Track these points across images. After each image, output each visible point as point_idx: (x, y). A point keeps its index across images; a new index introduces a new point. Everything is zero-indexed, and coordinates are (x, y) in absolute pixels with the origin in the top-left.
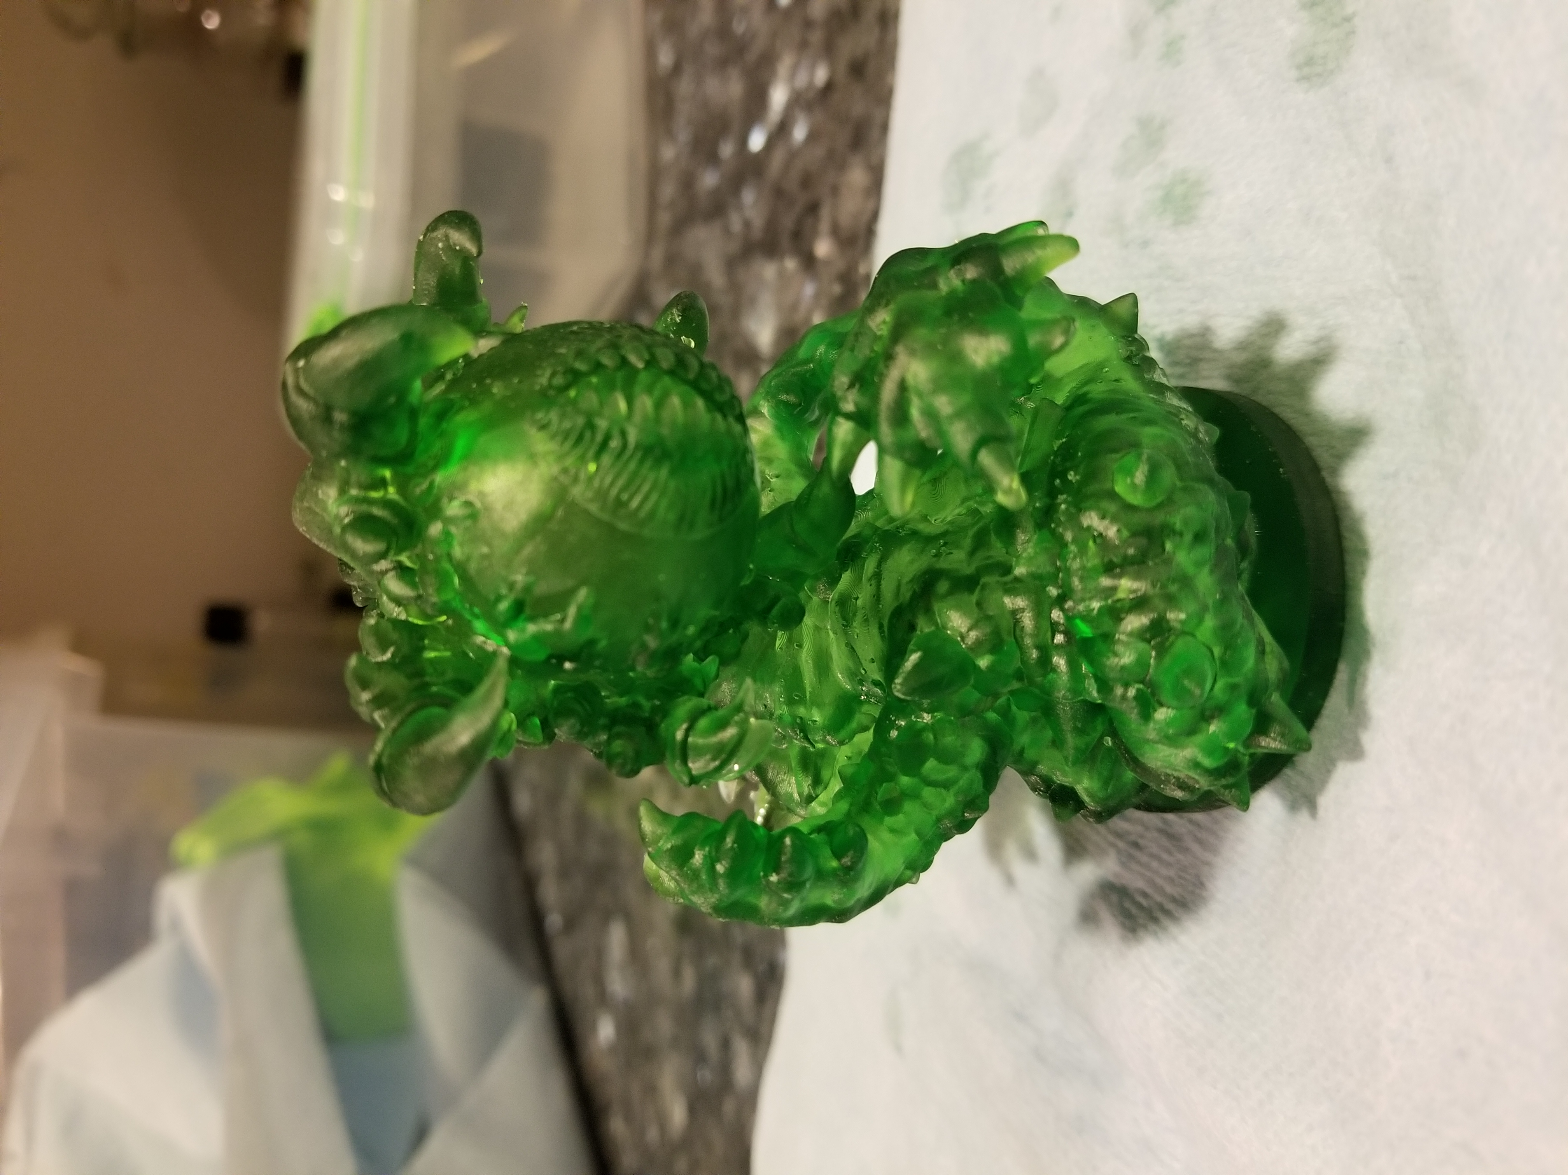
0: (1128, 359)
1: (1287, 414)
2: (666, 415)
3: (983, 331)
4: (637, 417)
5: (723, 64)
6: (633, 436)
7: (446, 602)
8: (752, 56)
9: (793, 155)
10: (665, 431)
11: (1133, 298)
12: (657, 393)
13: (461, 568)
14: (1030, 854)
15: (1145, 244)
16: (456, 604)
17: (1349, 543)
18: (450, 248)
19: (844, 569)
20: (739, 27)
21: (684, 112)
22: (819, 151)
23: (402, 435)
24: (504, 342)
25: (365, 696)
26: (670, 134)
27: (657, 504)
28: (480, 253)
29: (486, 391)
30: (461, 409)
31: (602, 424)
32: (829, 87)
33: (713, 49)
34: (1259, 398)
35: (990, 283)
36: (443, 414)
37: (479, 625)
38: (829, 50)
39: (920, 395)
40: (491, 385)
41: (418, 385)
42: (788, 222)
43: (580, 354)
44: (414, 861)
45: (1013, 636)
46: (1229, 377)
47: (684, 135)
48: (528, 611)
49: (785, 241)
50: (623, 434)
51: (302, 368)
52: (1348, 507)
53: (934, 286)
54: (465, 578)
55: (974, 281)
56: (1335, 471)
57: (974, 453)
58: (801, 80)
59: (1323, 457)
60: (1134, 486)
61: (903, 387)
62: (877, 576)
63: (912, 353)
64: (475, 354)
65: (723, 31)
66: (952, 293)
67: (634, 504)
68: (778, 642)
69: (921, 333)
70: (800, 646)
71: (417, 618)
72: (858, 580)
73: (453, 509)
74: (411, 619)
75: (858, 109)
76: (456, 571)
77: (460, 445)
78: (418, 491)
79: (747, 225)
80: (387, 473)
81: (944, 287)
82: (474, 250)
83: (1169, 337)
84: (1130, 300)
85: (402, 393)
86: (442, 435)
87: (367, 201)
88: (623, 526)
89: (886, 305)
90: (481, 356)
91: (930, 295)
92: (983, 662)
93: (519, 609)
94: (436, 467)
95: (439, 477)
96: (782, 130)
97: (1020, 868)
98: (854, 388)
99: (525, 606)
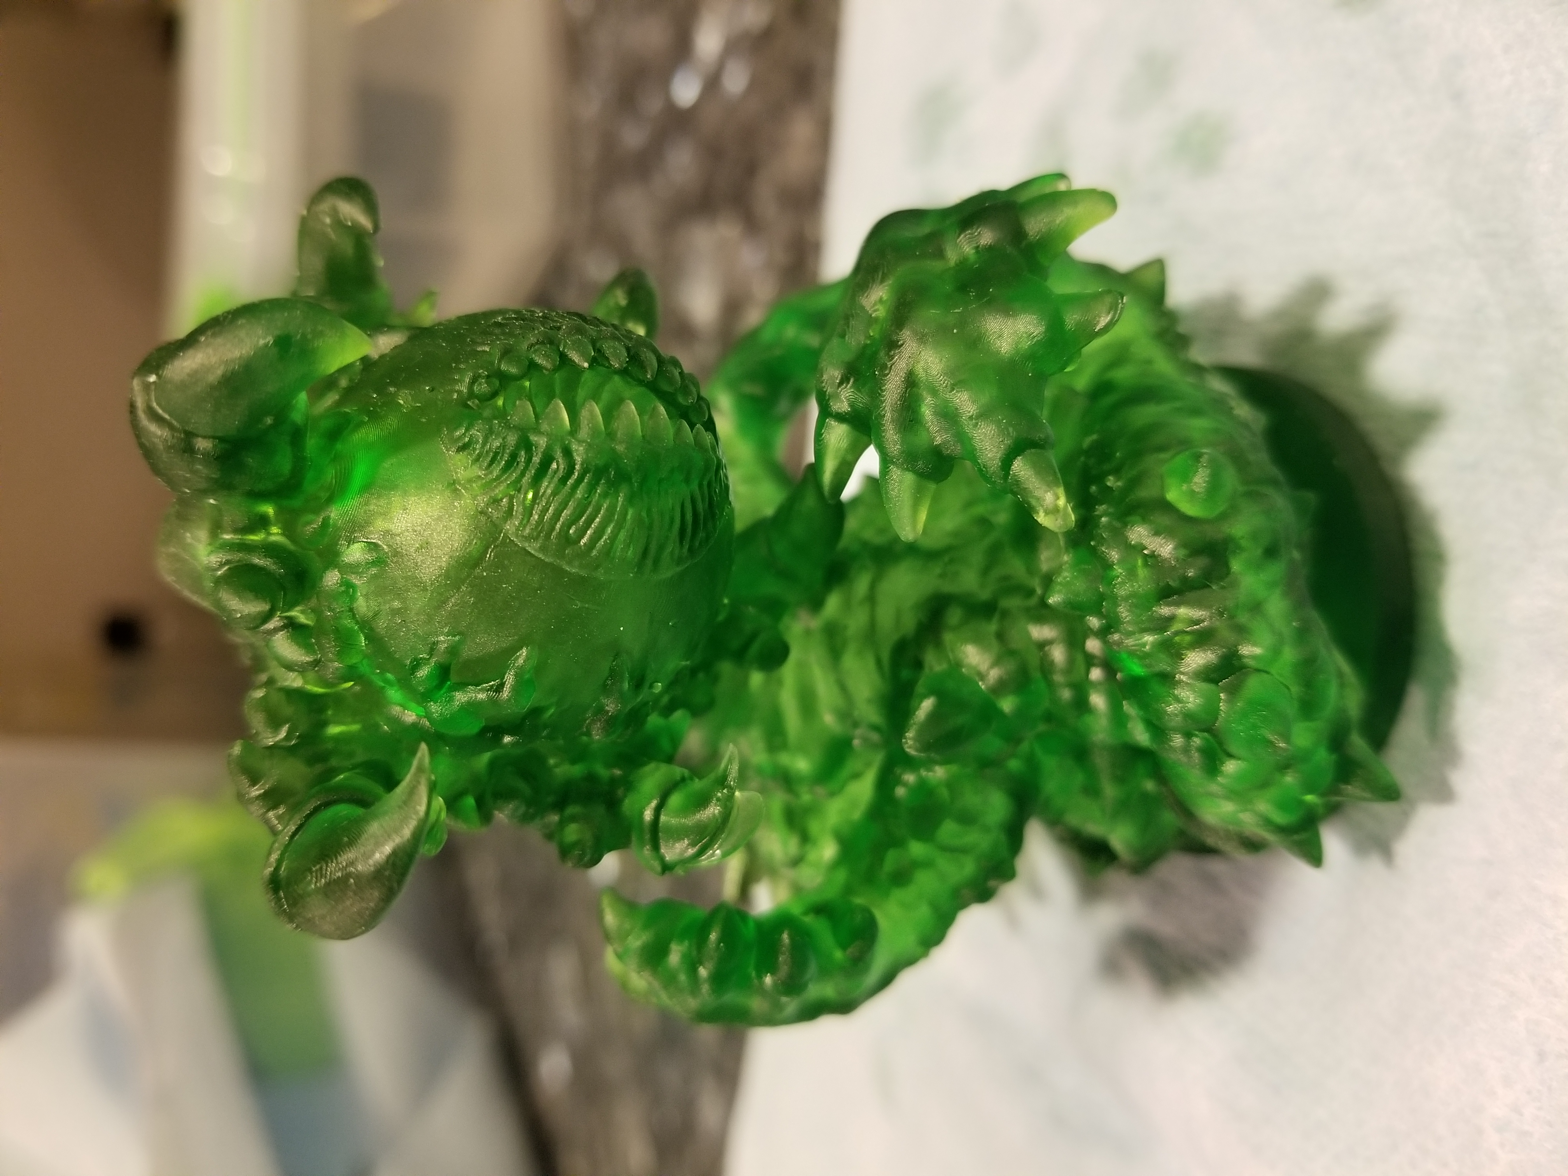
1: (1337, 395)
2: (620, 426)
3: (1007, 310)
4: (584, 433)
6: (580, 455)
7: (352, 668)
9: (732, 108)
10: (620, 448)
11: (1158, 265)
12: (606, 396)
13: (367, 625)
16: (365, 668)
17: (1419, 544)
18: (339, 223)
19: (830, 591)
23: (284, 463)
24: (411, 339)
27: (613, 538)
28: (376, 228)
29: (390, 403)
30: (361, 424)
31: (541, 442)
32: (769, 30)
35: (1009, 249)
36: (335, 434)
37: (394, 694)
39: (934, 392)
40: (395, 395)
41: (302, 397)
43: (506, 353)
45: (1041, 673)
50: (567, 453)
51: (153, 383)
52: (1416, 504)
53: (940, 254)
54: (373, 638)
55: (990, 248)
57: (1007, 463)
60: (1193, 494)
61: (911, 382)
62: (871, 600)
63: (922, 339)
64: (375, 355)
66: (963, 263)
67: (587, 539)
68: (753, 683)
69: (930, 314)
70: (781, 687)
71: (316, 685)
73: (355, 553)
74: (308, 687)
76: (362, 629)
77: (360, 473)
78: (309, 529)
80: (269, 510)
81: (952, 256)
82: (369, 225)
85: (281, 412)
86: (337, 458)
88: (572, 567)
89: (882, 280)
90: (382, 357)
91: (936, 266)
92: (1007, 704)
93: (443, 676)
94: (330, 500)
95: (335, 513)
96: (717, 77)
97: (1027, 911)
98: (848, 383)
99: (452, 672)
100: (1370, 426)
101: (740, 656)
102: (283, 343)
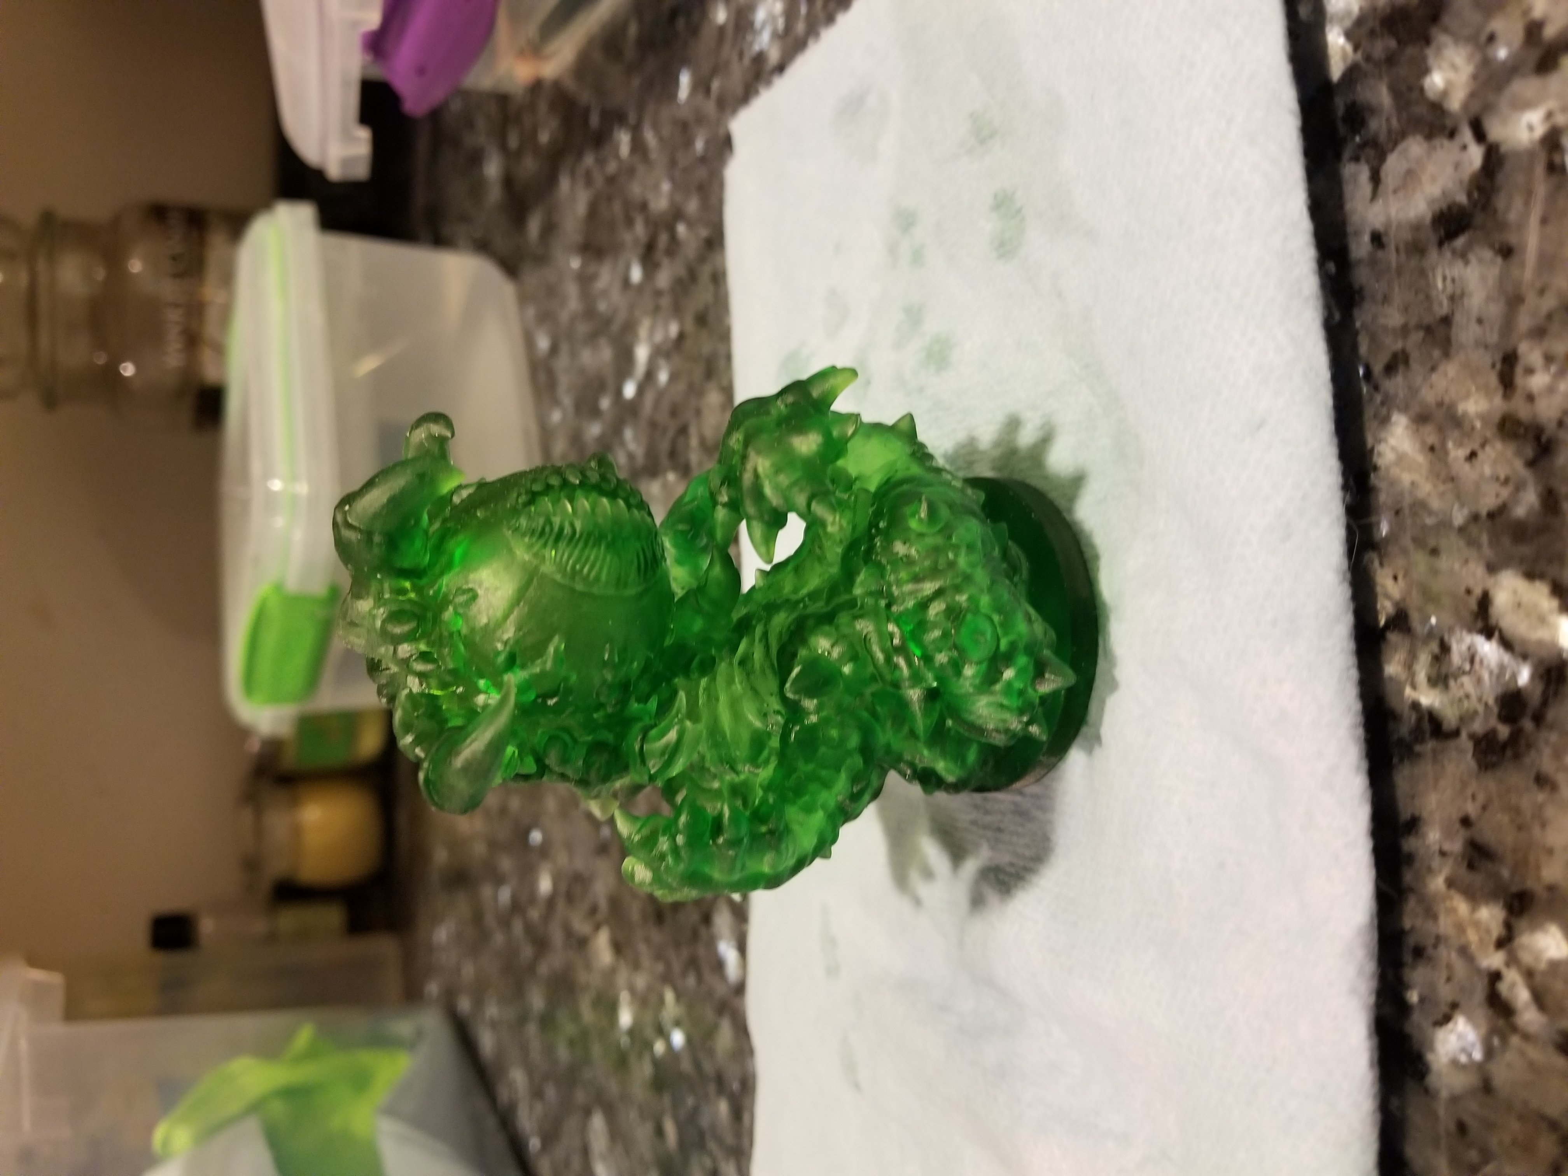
0: (913, 454)
1: (1034, 482)
2: (599, 512)
3: (803, 431)
4: (580, 514)
5: (592, 338)
6: (578, 526)
7: (458, 670)
8: (615, 327)
9: (661, 395)
10: (600, 520)
11: (910, 417)
12: (591, 499)
13: (467, 639)
14: (928, 874)
15: (921, 390)
16: (465, 671)
17: (1088, 555)
19: (741, 638)
20: (602, 306)
21: (565, 381)
22: (681, 386)
24: (478, 488)
25: (409, 739)
26: (556, 402)
27: (600, 571)
29: (473, 517)
30: (457, 531)
31: (557, 521)
32: (681, 336)
33: (582, 328)
34: (1017, 477)
35: (803, 404)
36: (442, 539)
37: (481, 684)
38: (677, 310)
39: (768, 478)
40: (475, 513)
42: (664, 446)
43: (534, 482)
44: (390, 1111)
45: (864, 649)
46: (994, 468)
47: (567, 400)
48: (518, 661)
49: (664, 461)
50: (572, 526)
51: (348, 510)
52: (1082, 531)
53: (768, 413)
54: (471, 646)
55: (793, 404)
56: (1070, 510)
57: (809, 505)
58: (659, 337)
59: (1061, 503)
60: (920, 520)
61: (756, 476)
62: (765, 635)
63: (759, 452)
65: (590, 313)
66: (780, 414)
67: (586, 570)
68: (700, 702)
69: (763, 438)
70: (717, 700)
71: (438, 689)
72: (752, 643)
73: (459, 596)
74: (432, 692)
75: (706, 348)
76: (463, 641)
77: (458, 553)
78: (430, 593)
79: (631, 456)
80: (407, 585)
81: (774, 412)
82: (449, 435)
83: (950, 451)
84: (908, 418)
85: (415, 521)
86: (446, 552)
87: (303, 489)
88: (579, 587)
89: (738, 429)
90: (462, 500)
91: (767, 417)
92: (847, 669)
93: (512, 661)
94: (442, 574)
95: (446, 579)
96: (650, 375)
97: (924, 889)
98: (724, 485)
99: (517, 656)
100: (1053, 495)
101: (686, 671)
102: (421, 477)
